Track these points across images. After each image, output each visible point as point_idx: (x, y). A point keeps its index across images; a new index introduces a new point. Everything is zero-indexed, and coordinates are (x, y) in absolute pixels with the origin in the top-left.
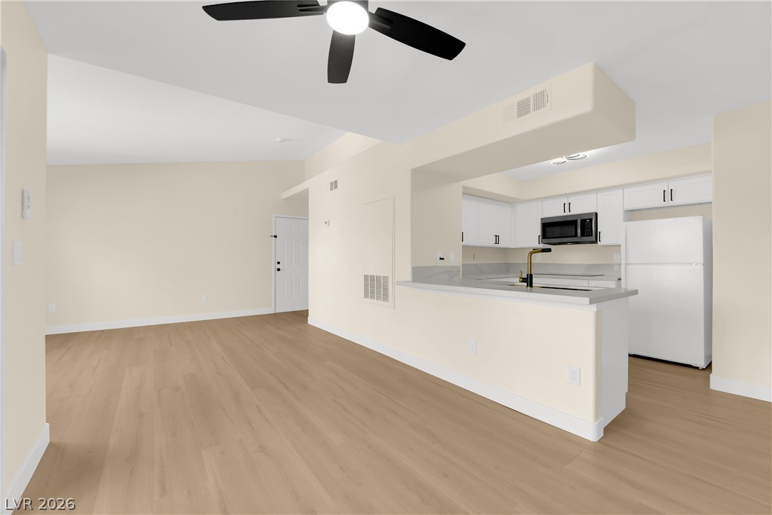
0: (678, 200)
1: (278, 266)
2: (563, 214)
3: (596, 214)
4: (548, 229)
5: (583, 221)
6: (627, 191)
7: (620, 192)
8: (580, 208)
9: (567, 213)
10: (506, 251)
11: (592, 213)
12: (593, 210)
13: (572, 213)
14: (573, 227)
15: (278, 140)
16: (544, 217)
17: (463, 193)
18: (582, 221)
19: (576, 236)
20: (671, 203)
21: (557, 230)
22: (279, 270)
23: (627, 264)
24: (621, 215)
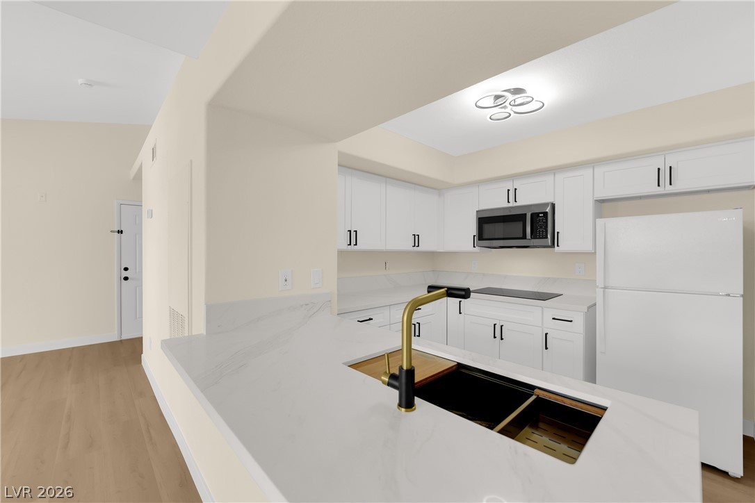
0: (680, 185)
1: (125, 274)
2: (506, 205)
3: (553, 206)
4: (486, 227)
5: (535, 216)
6: (599, 170)
7: (587, 173)
8: (530, 196)
9: (512, 204)
10: (432, 255)
11: (546, 205)
12: (549, 200)
13: (519, 203)
14: (520, 224)
15: (80, 81)
16: (481, 208)
17: (339, 165)
18: (532, 215)
19: (524, 237)
20: (669, 189)
21: (499, 229)
22: (126, 279)
23: (605, 288)
24: (590, 207)
